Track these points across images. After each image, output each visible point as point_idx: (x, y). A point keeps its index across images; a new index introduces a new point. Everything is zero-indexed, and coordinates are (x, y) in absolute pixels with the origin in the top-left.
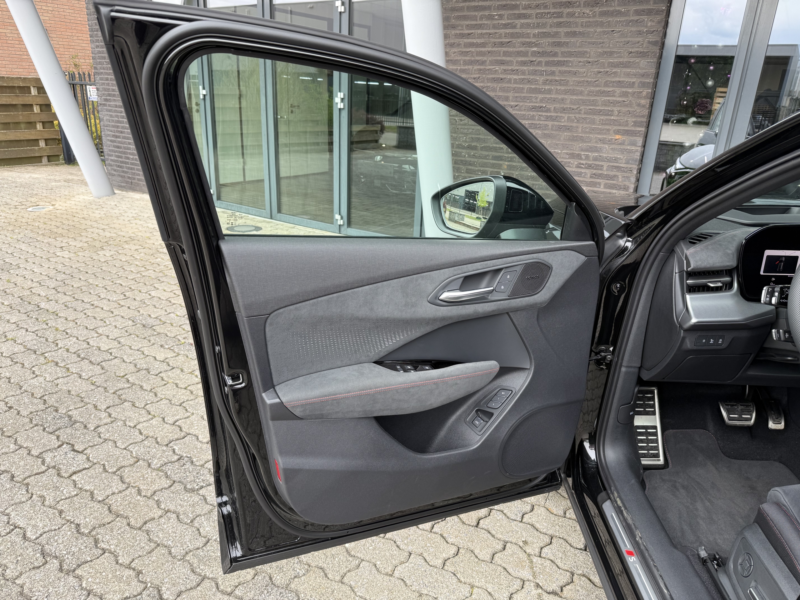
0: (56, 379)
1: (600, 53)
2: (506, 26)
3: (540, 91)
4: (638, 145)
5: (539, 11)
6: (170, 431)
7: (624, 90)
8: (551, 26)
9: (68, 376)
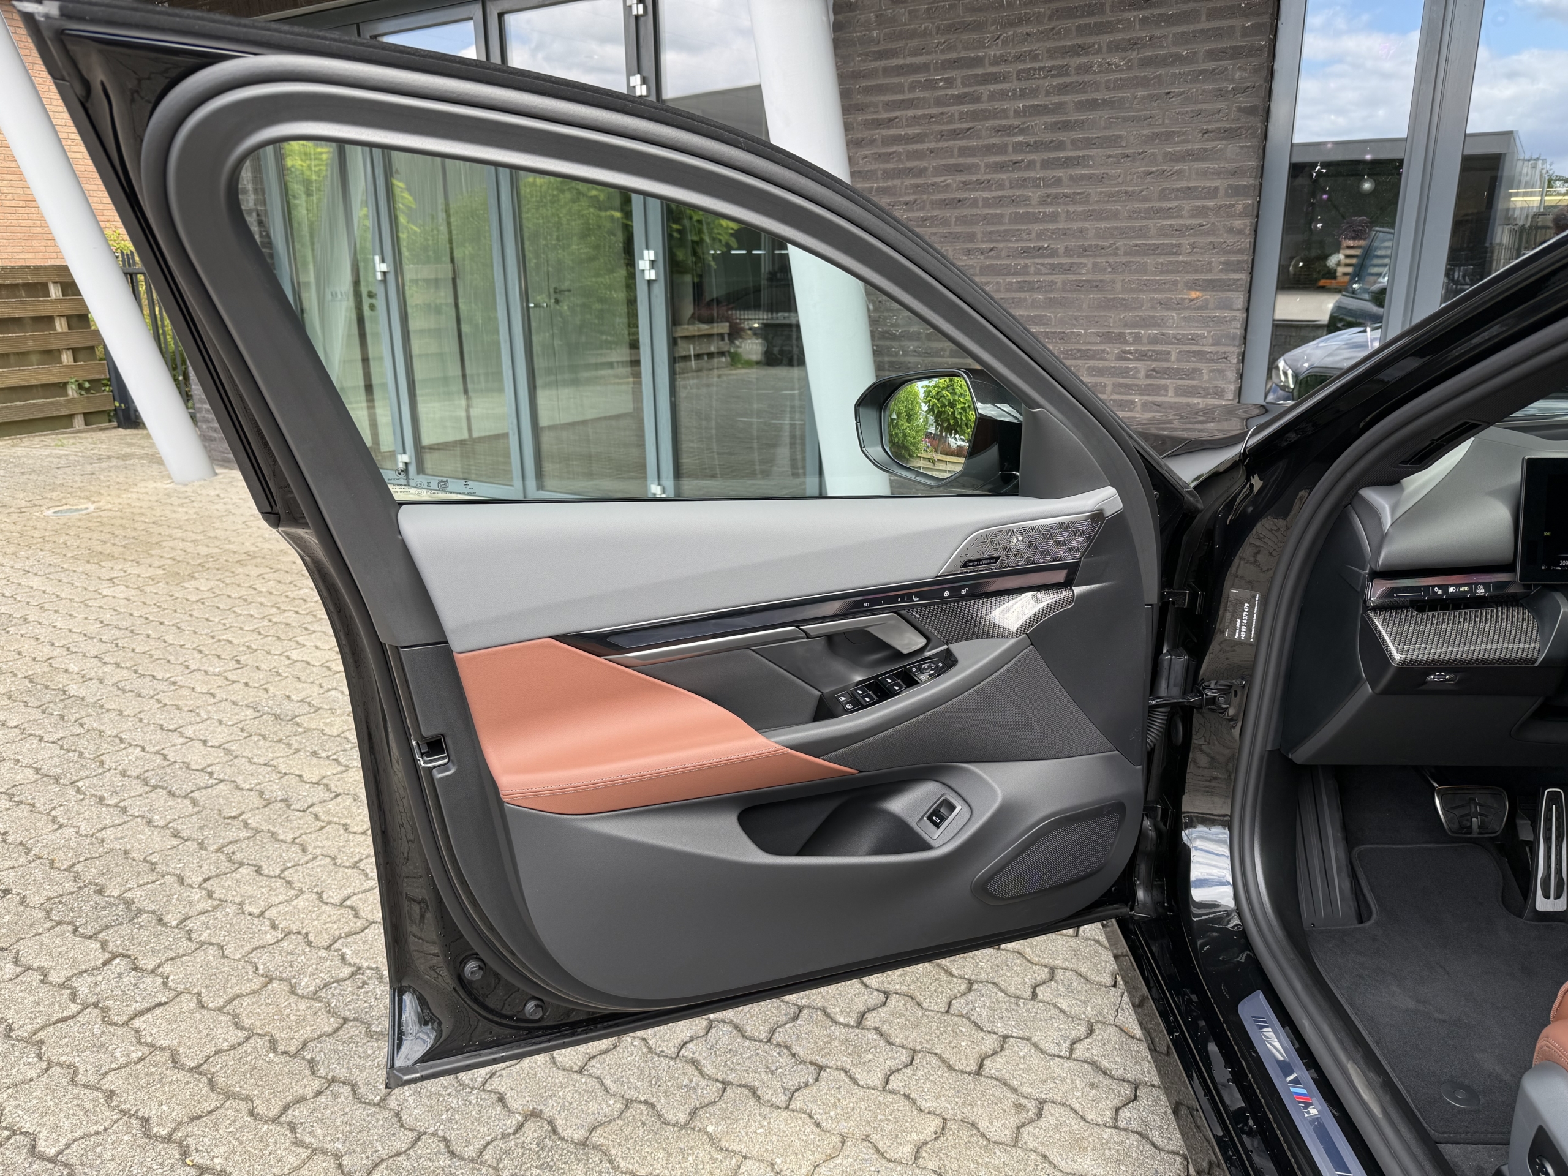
0: (98, 831)
1: (1147, 136)
2: (960, 99)
3: (1034, 218)
4: (1235, 307)
5: (1021, 67)
6: (334, 918)
7: (1199, 203)
8: (1048, 93)
9: (125, 823)
